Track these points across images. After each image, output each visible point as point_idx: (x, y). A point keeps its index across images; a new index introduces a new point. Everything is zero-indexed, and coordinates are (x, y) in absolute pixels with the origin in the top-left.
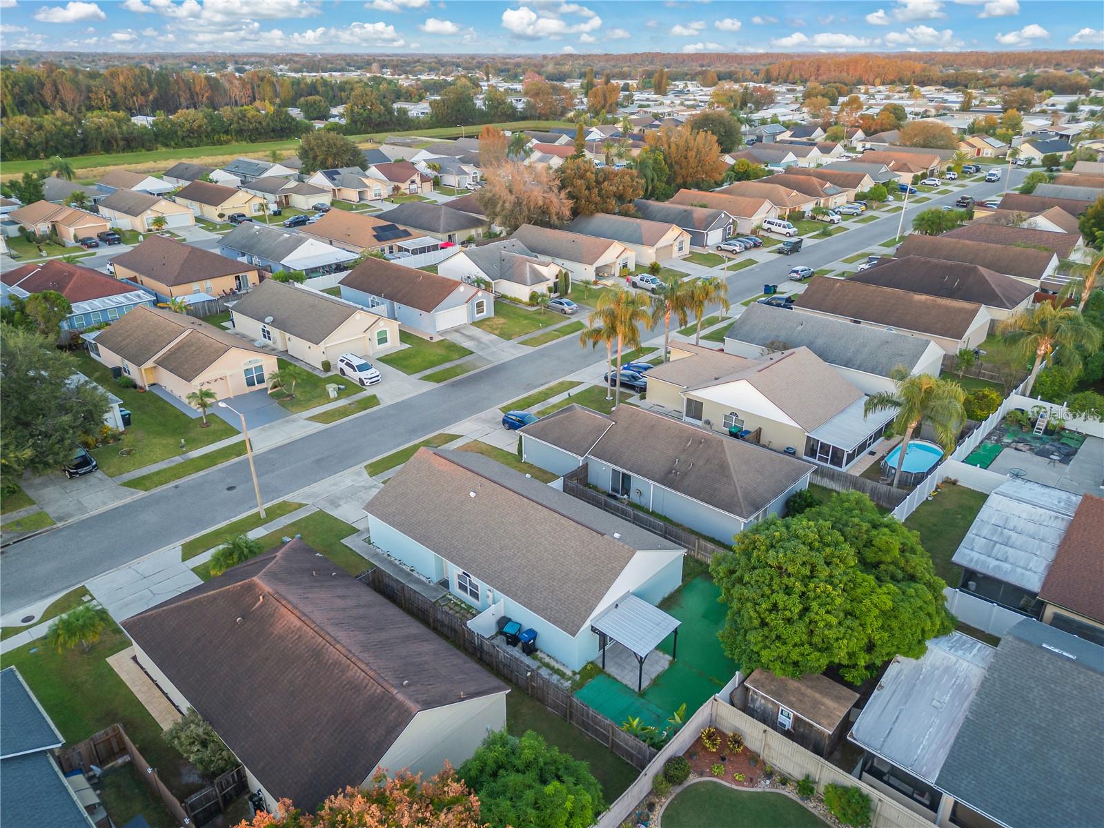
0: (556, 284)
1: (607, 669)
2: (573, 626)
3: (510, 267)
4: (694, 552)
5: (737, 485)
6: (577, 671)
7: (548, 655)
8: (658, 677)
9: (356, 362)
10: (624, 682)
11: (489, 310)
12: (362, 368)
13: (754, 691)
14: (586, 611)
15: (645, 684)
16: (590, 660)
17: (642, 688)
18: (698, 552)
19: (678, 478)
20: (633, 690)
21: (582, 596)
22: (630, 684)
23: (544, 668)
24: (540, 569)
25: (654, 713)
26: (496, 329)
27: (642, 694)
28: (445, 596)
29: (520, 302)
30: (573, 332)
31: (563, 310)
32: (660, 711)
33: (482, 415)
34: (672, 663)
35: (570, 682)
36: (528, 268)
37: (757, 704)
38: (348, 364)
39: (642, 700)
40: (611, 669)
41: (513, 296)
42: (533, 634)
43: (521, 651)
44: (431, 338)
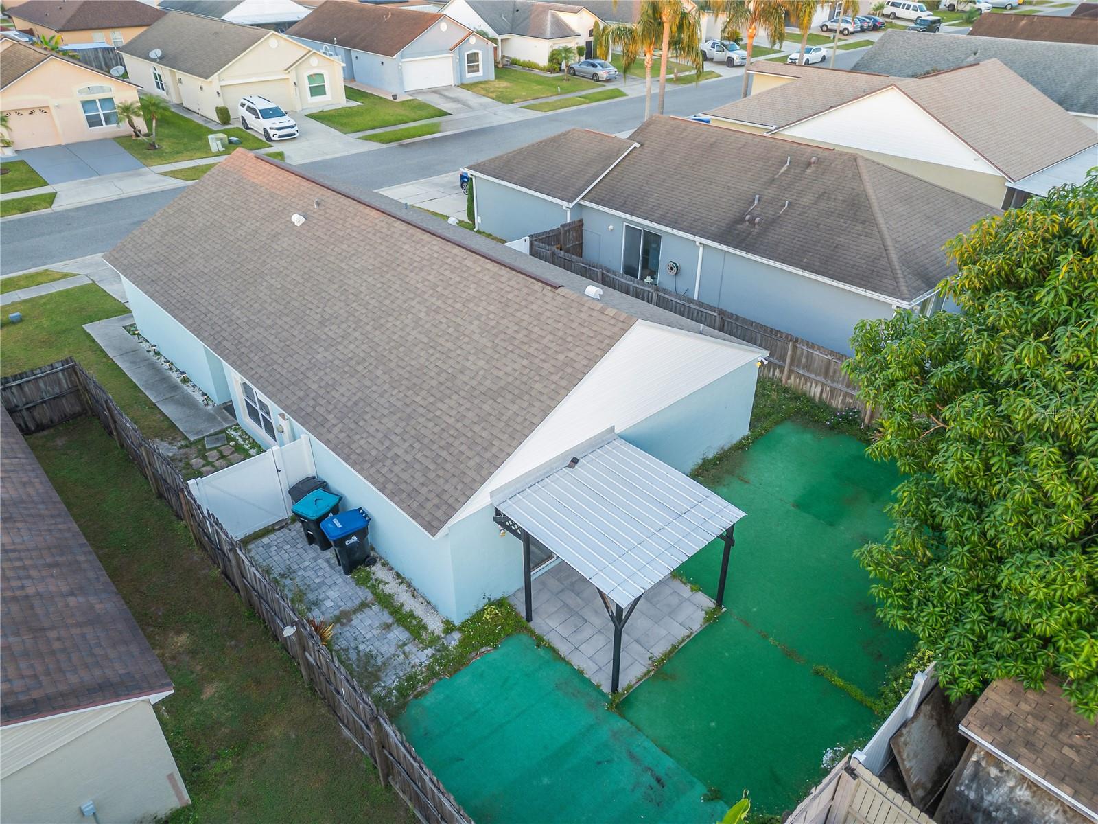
0: (588, 44)
1: (540, 624)
2: (437, 507)
3: (527, 18)
4: (782, 371)
5: (886, 235)
6: (457, 623)
7: (399, 576)
8: (673, 653)
9: (260, 105)
10: (578, 661)
11: (485, 70)
12: (267, 114)
13: (989, 755)
14: (480, 466)
15: (632, 673)
16: (496, 596)
17: (623, 682)
18: (790, 371)
19: (756, 230)
20: (597, 688)
21: (477, 428)
22: (589, 669)
23: (376, 608)
24: (392, 365)
25: (649, 769)
26: (493, 92)
27: (621, 702)
28: (224, 431)
29: (536, 67)
30: (605, 99)
31: (595, 74)
32: (667, 764)
33: (436, 179)
34: (712, 619)
35: (430, 651)
36: (549, 17)
37: (996, 796)
38: (250, 109)
39: (619, 723)
40: (548, 623)
41: (527, 60)
42: (362, 523)
43: (334, 561)
44: (395, 97)
